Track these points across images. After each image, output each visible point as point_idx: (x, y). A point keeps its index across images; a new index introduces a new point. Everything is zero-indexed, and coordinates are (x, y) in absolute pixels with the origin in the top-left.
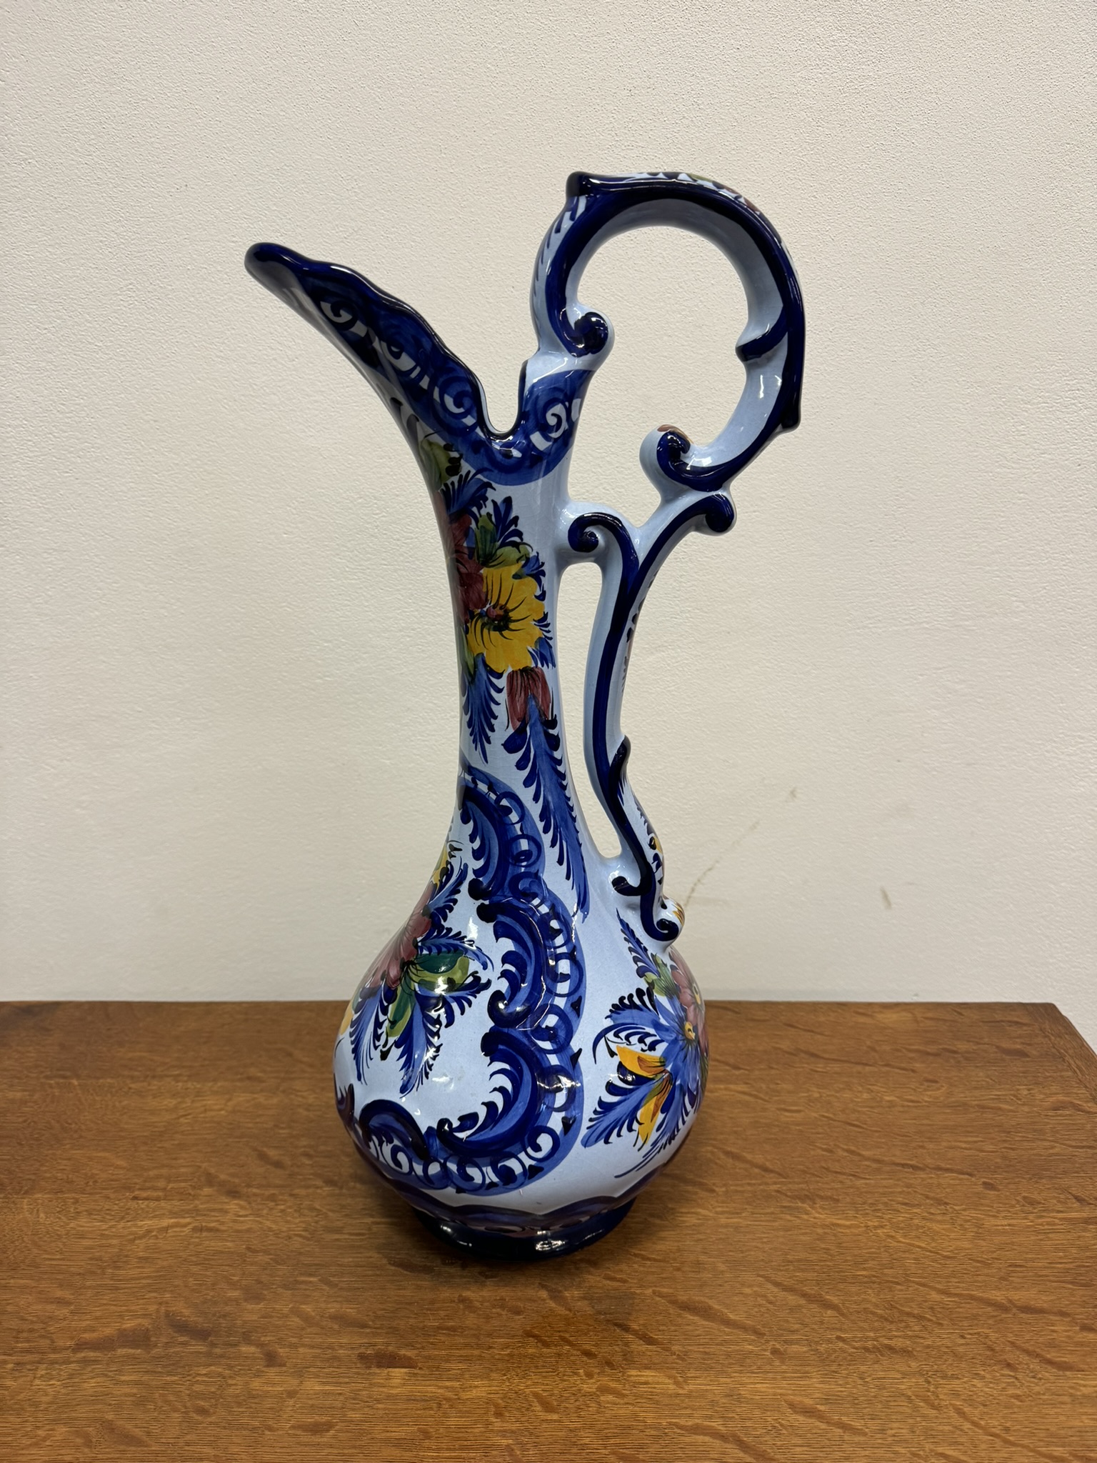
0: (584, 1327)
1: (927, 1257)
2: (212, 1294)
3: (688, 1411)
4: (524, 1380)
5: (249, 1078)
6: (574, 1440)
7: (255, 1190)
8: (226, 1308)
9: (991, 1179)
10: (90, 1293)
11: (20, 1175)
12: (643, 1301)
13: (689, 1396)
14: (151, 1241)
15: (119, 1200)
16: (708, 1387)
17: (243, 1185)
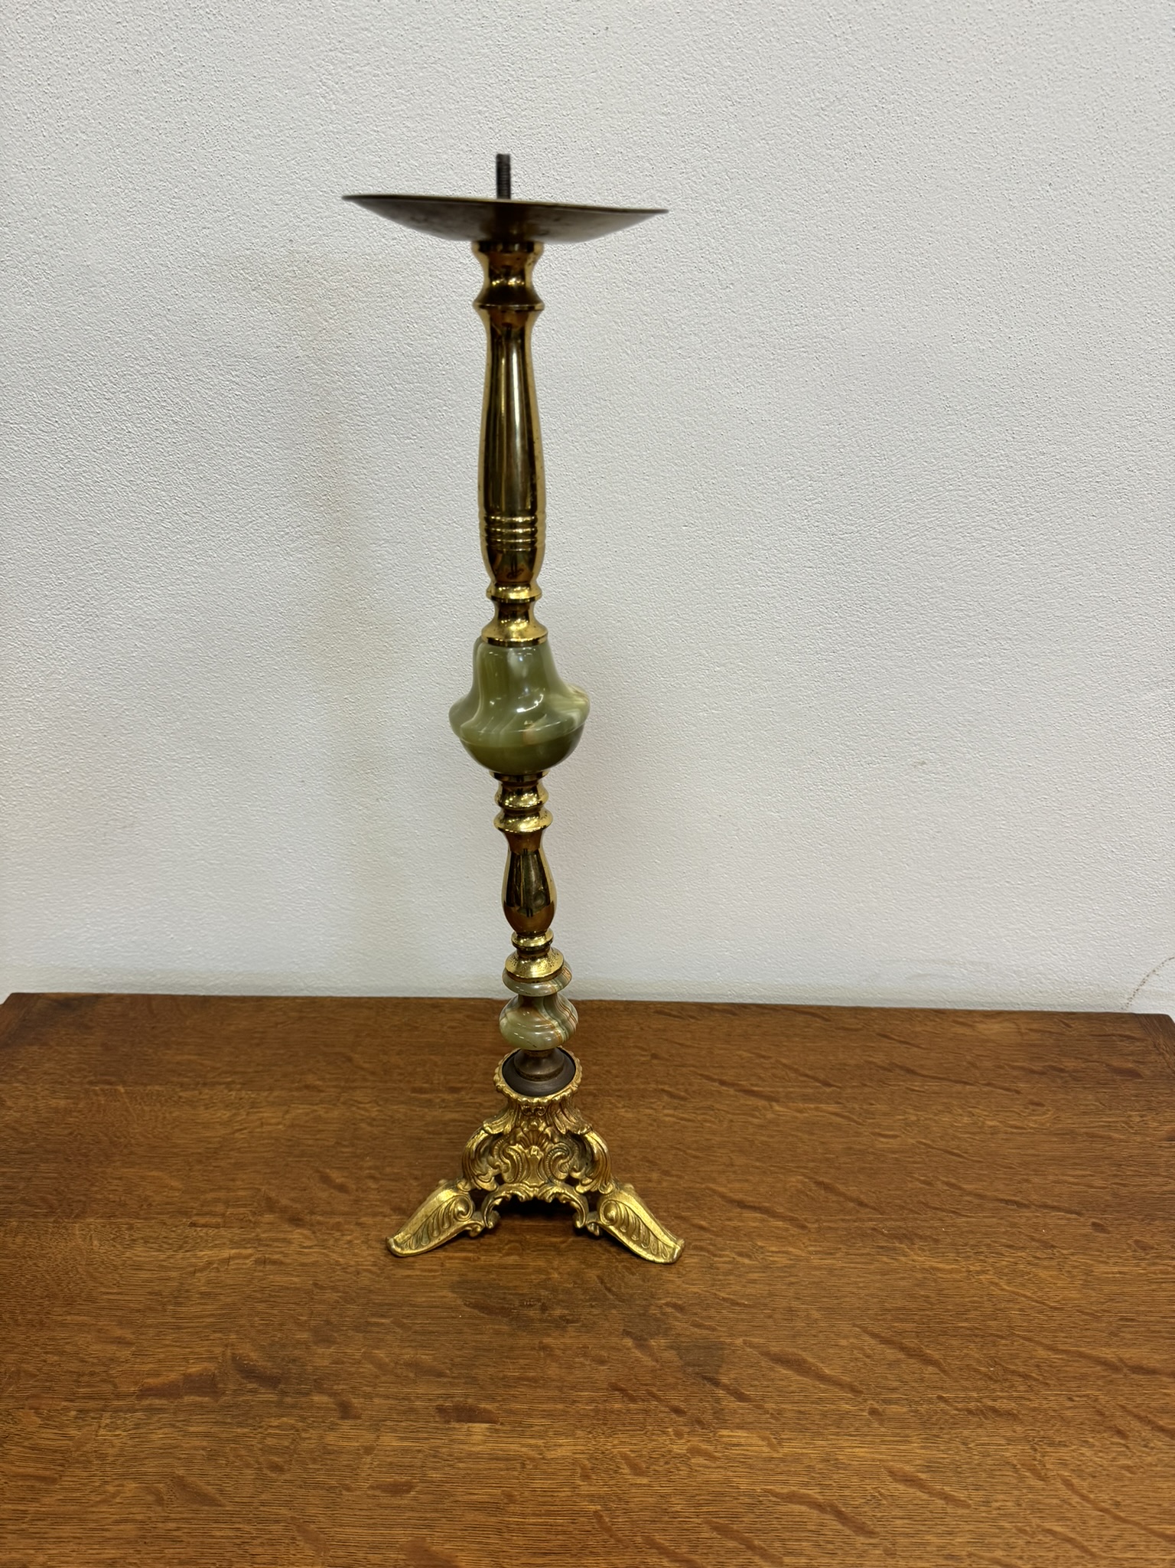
0: (671, 1380)
1: (1033, 1308)
2: (279, 1335)
3: (783, 1477)
4: (610, 1439)
5: (307, 1087)
6: (665, 1506)
7: (319, 1218)
8: (295, 1352)
9: (1101, 1219)
10: (152, 1332)
11: (70, 1196)
12: (734, 1351)
13: (782, 1460)
14: (213, 1274)
15: (176, 1227)
16: (804, 1451)
17: (306, 1211)
